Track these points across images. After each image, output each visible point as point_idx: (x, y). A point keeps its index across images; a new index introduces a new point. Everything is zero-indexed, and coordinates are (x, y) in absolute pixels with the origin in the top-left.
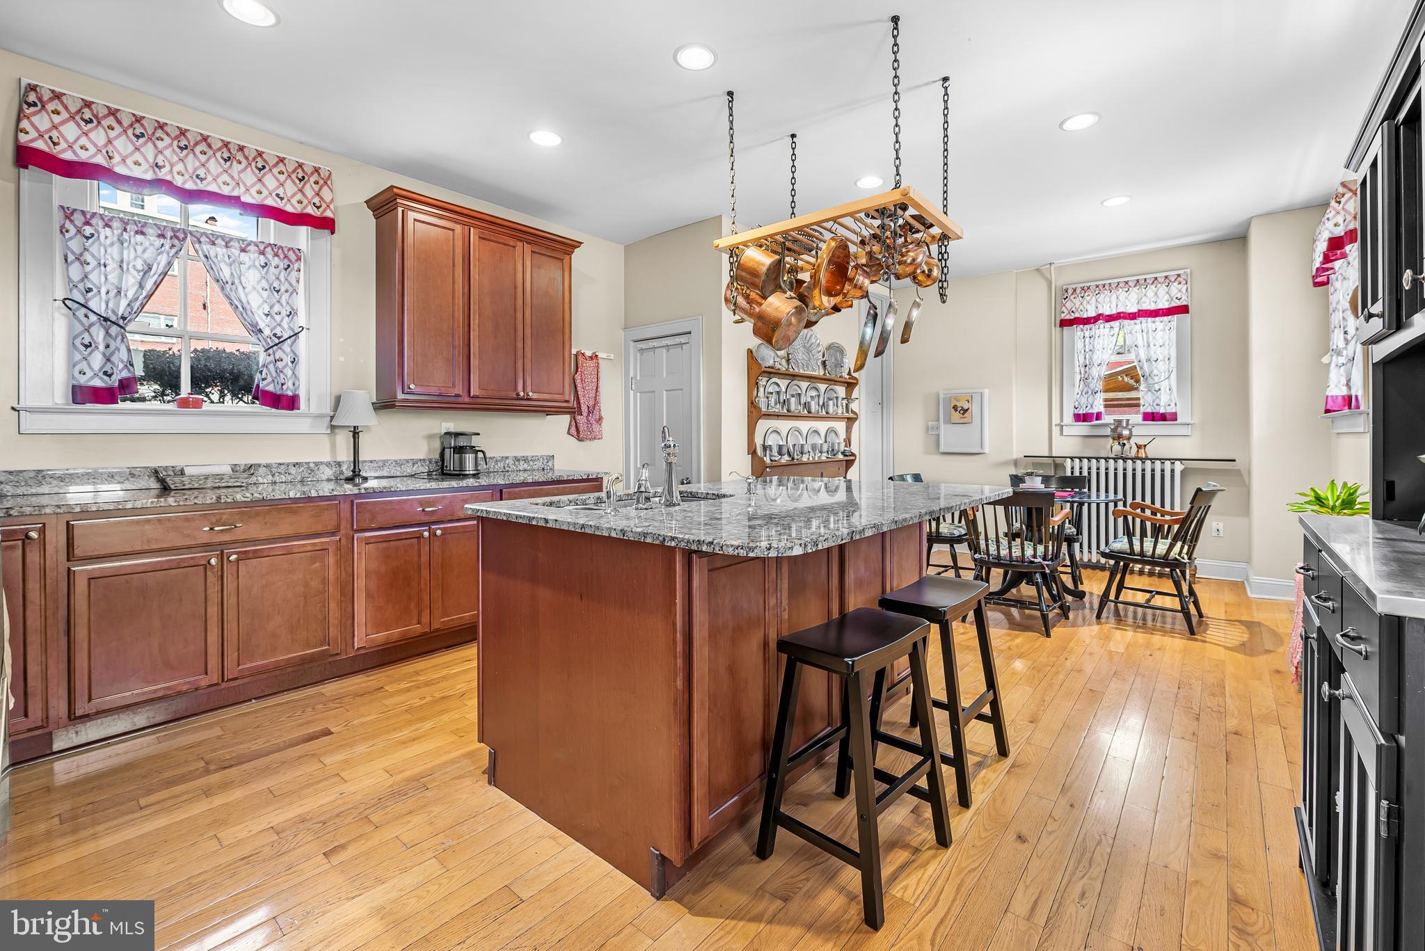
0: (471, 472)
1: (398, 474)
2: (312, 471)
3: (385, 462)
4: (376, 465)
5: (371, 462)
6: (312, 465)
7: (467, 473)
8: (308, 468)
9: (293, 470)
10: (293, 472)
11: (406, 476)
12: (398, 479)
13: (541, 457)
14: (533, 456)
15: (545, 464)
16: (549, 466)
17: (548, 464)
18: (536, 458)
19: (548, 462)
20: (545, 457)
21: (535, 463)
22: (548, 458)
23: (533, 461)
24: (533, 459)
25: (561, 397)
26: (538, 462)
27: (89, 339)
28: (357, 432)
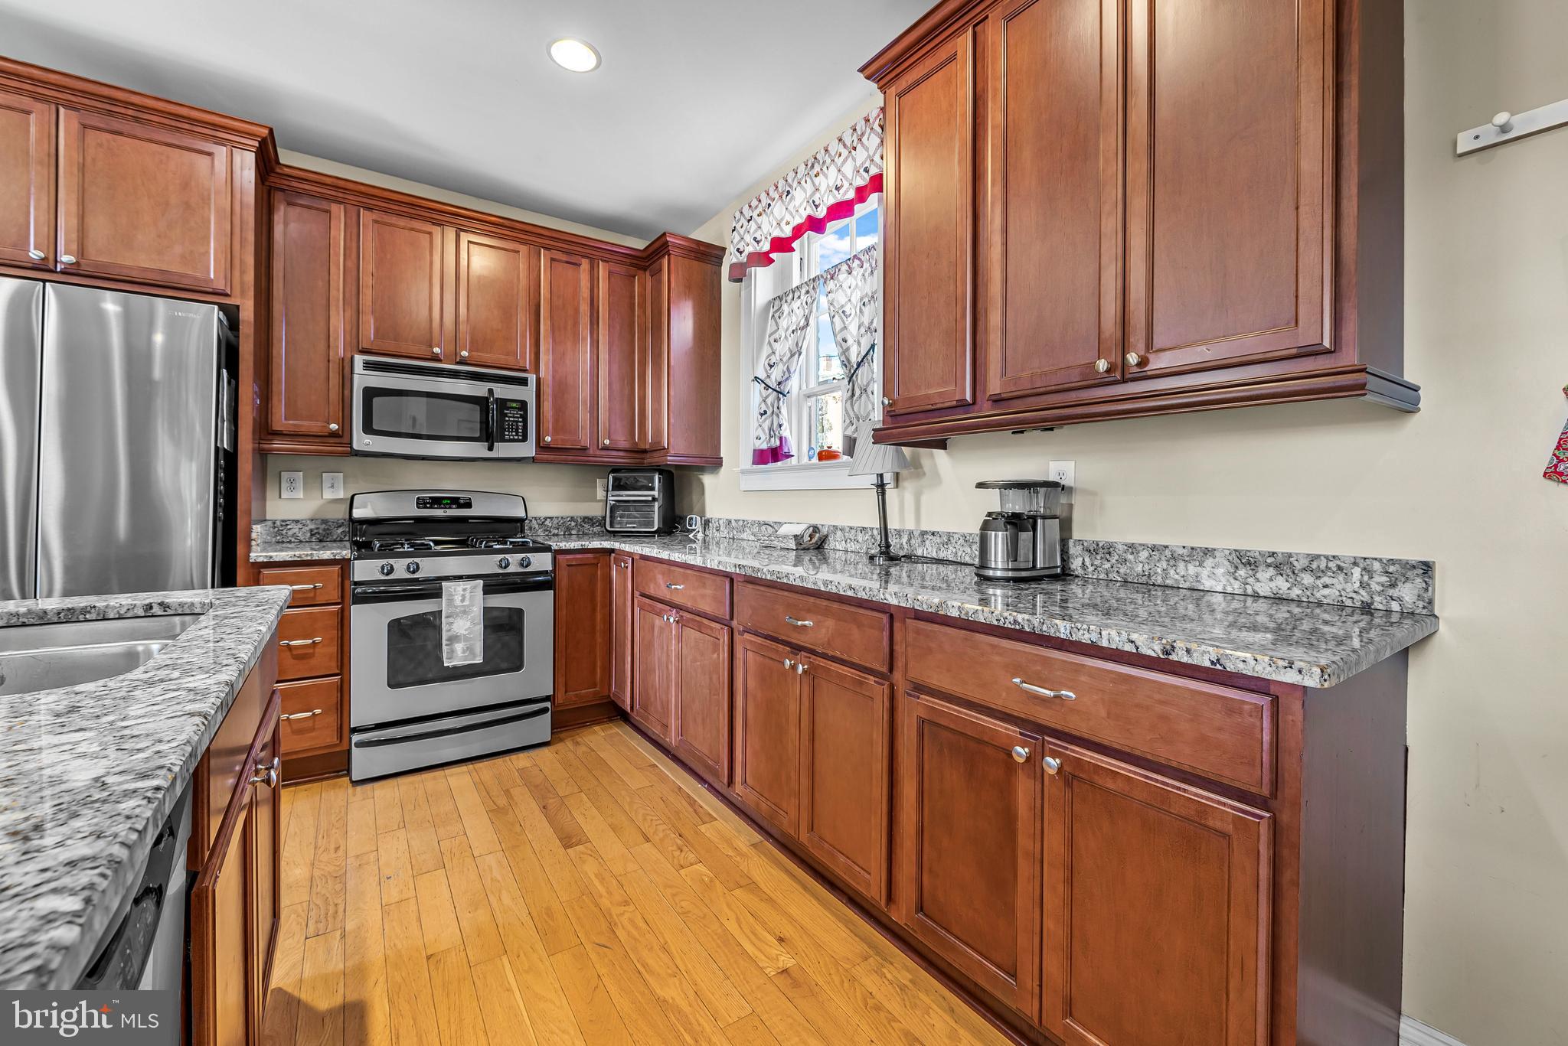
0: (999, 574)
3: (950, 535)
4: (939, 540)
5: (933, 534)
7: (991, 573)
9: (860, 537)
10: (860, 540)
13: (1355, 564)
14: (1318, 557)
15: (1379, 588)
16: (1400, 599)
17: (1391, 592)
18: (1332, 565)
19: (1393, 585)
20: (1377, 566)
21: (1326, 580)
22: (1391, 569)
23: (1319, 574)
24: (1314, 566)
25: (1286, 342)
26: (1341, 577)
27: (764, 408)
28: (881, 487)
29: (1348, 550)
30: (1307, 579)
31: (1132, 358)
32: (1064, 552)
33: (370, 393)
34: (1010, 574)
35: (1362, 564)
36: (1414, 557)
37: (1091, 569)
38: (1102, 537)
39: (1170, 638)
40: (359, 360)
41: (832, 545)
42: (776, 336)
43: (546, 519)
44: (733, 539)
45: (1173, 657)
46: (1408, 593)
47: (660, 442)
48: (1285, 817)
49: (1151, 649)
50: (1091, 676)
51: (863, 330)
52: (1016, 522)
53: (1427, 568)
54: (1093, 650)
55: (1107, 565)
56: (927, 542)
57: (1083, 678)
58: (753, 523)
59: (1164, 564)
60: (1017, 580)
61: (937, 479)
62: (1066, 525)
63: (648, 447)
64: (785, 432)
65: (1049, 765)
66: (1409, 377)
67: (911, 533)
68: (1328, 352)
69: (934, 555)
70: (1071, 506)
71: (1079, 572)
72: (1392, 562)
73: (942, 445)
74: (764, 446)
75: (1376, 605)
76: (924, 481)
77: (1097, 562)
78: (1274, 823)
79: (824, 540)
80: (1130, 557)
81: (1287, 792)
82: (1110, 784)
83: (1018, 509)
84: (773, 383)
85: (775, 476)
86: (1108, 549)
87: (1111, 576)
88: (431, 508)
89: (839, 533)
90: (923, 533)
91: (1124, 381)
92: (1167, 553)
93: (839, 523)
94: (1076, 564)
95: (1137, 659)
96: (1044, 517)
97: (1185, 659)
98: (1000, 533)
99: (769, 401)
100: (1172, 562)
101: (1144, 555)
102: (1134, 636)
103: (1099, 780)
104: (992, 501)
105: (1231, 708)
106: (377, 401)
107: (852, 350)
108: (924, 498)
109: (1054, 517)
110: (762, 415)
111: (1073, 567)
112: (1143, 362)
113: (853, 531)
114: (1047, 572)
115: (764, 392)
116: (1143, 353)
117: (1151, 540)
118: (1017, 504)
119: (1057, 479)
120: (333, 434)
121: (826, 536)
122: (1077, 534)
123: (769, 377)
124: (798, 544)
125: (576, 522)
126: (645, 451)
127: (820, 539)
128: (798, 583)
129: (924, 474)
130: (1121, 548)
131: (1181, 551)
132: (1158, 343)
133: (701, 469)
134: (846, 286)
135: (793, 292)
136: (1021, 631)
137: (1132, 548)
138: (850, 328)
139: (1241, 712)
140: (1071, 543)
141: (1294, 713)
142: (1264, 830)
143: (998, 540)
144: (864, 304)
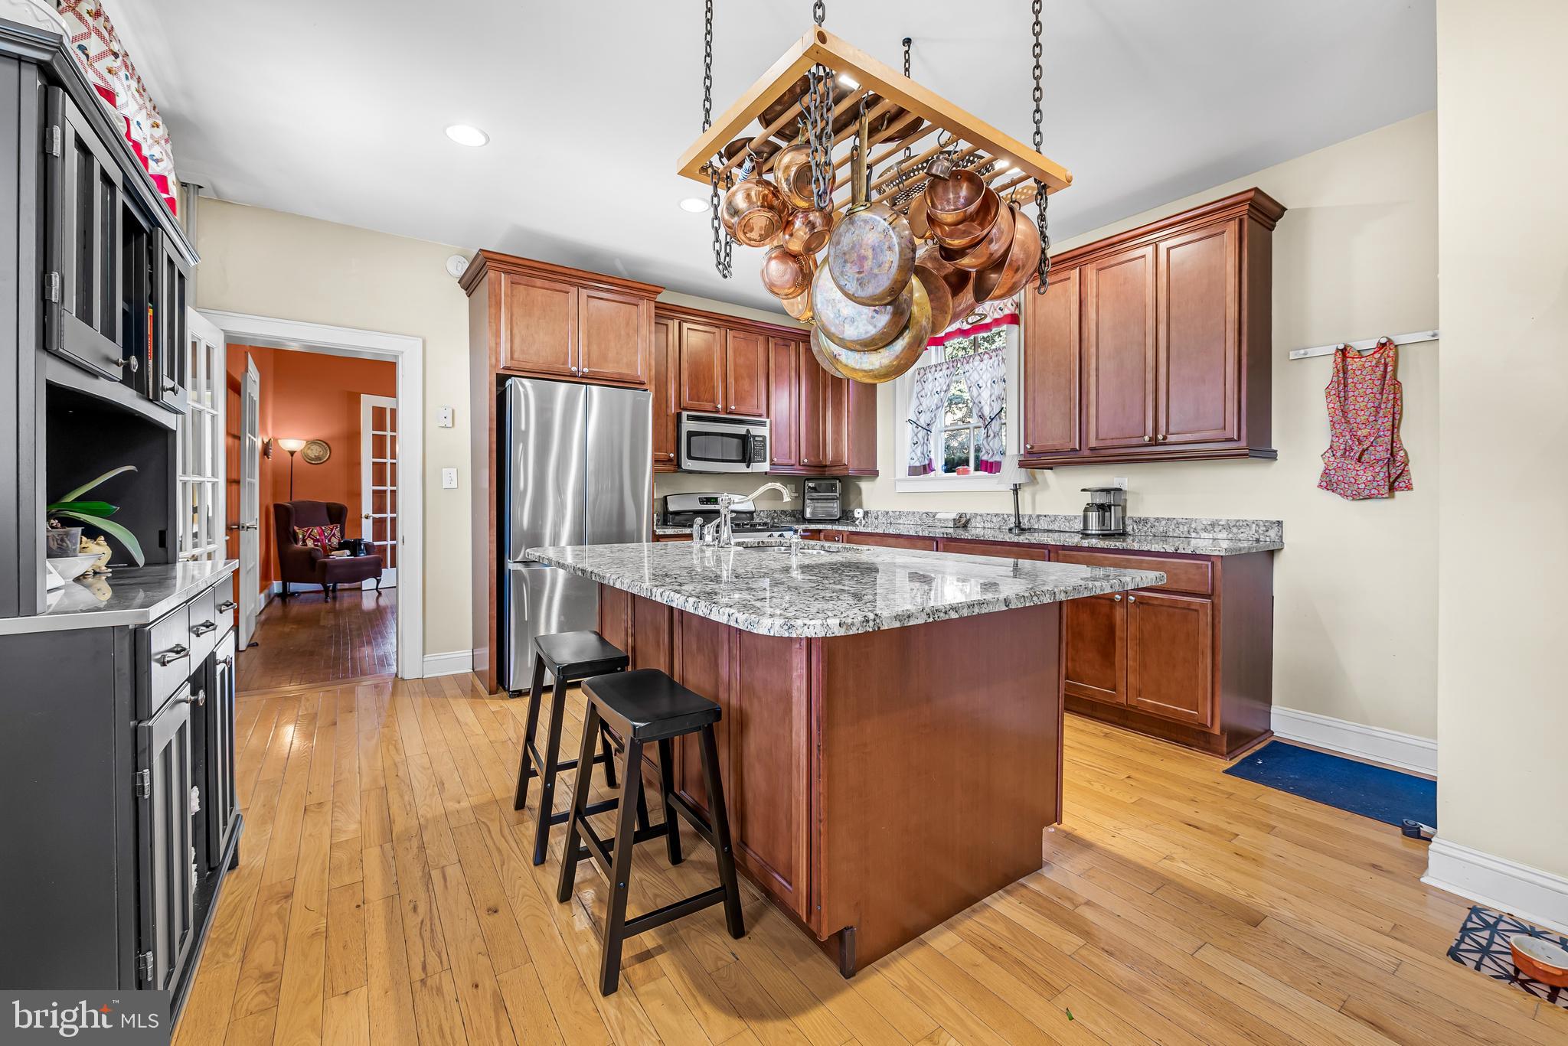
1: (1067, 529)
2: (1006, 521)
3: (1056, 517)
4: (1049, 520)
5: (1045, 516)
6: (1005, 516)
8: (1003, 518)
9: (994, 519)
10: (995, 521)
11: (1074, 532)
12: (1067, 535)
13: (1253, 523)
14: (1239, 520)
15: (1262, 532)
16: (1269, 536)
17: (1267, 533)
18: (1244, 523)
19: (1267, 531)
20: (1261, 523)
21: (1242, 530)
22: (1266, 524)
23: (1239, 527)
24: (1238, 524)
25: (1220, 435)
26: (1248, 529)
27: (916, 440)
28: (1016, 490)
29: (1250, 518)
30: (1235, 530)
31: (1160, 437)
32: (1124, 523)
33: (691, 434)
34: (1100, 532)
35: (1256, 523)
36: (1275, 519)
37: (1137, 531)
38: (1143, 515)
39: (1177, 545)
40: (685, 414)
41: (973, 525)
42: (923, 393)
43: (761, 511)
44: (891, 523)
45: (1179, 552)
46: (1272, 533)
47: (840, 461)
48: (1216, 601)
49: (1170, 549)
50: (1147, 563)
51: (993, 398)
52: (1103, 508)
53: (1280, 523)
54: (1149, 553)
55: (1145, 529)
56: (1041, 521)
57: (1144, 565)
58: (908, 513)
59: (1173, 527)
60: (1103, 535)
61: (1046, 485)
62: (1124, 510)
63: (828, 463)
64: (932, 456)
65: (1131, 600)
66: (1274, 447)
67: (1030, 516)
68: (1236, 441)
69: (1046, 528)
70: (1126, 500)
71: (1131, 532)
72: (1267, 521)
73: (1051, 469)
74: (917, 464)
75: (1261, 539)
76: (1038, 487)
77: (1140, 527)
78: (1213, 603)
79: (968, 521)
80: (1156, 524)
81: (1216, 592)
82: (1155, 602)
83: (1102, 502)
84: (922, 422)
85: (922, 483)
86: (1146, 521)
87: (1147, 534)
88: (707, 504)
89: (979, 518)
90: (1038, 516)
91: (1156, 445)
92: (1175, 521)
93: (979, 512)
94: (1129, 529)
95: (1166, 555)
96: (1114, 505)
97: (1183, 552)
98: (1094, 513)
99: (920, 435)
100: (1177, 526)
101: (1164, 522)
102: (1164, 546)
103: (1150, 602)
104: (1087, 498)
105: (1199, 567)
106: (693, 439)
107: (984, 408)
108: (1038, 497)
109: (1119, 505)
110: (914, 444)
111: (1128, 530)
112: (1165, 438)
113: (989, 516)
114: (1115, 532)
115: (915, 429)
116: (1164, 434)
117: (1166, 516)
118: (1101, 499)
119: (1119, 487)
120: (670, 460)
121: (969, 520)
122: (1129, 514)
123: (918, 420)
124: (955, 524)
125: (777, 513)
126: (826, 466)
127: (966, 521)
128: (992, 539)
129: (1038, 483)
130: (1152, 520)
131: (1180, 520)
132: (1172, 429)
133: (859, 478)
134: (979, 369)
135: (936, 367)
136: (1118, 549)
137: (1157, 519)
138: (982, 394)
139: (1201, 568)
140: (1126, 519)
141: (1219, 565)
142: (1209, 606)
143: (1093, 516)
144: (994, 382)
